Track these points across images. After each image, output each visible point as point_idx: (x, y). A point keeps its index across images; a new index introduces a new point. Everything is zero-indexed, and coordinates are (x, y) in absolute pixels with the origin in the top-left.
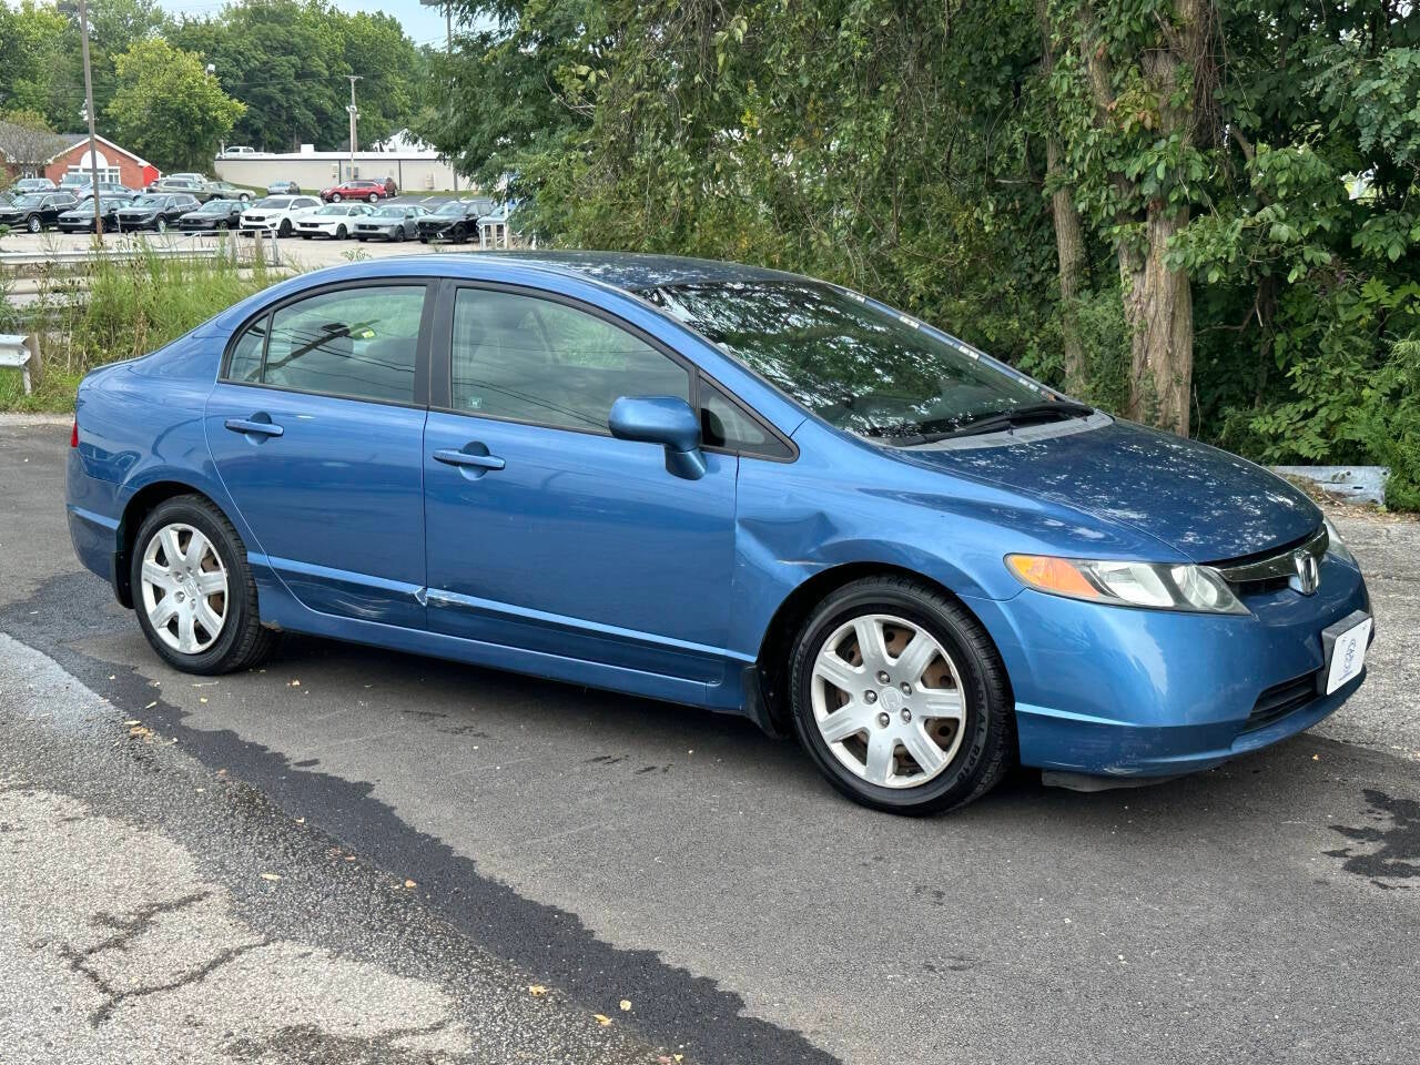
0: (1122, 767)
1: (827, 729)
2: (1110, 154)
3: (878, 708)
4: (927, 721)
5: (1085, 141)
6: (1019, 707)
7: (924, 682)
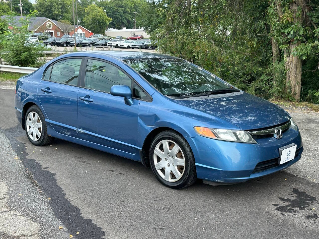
0: (220, 180)
1: (157, 167)
2: (282, 28)
3: (167, 162)
5: (276, 25)
6: (196, 164)
7: (177, 156)
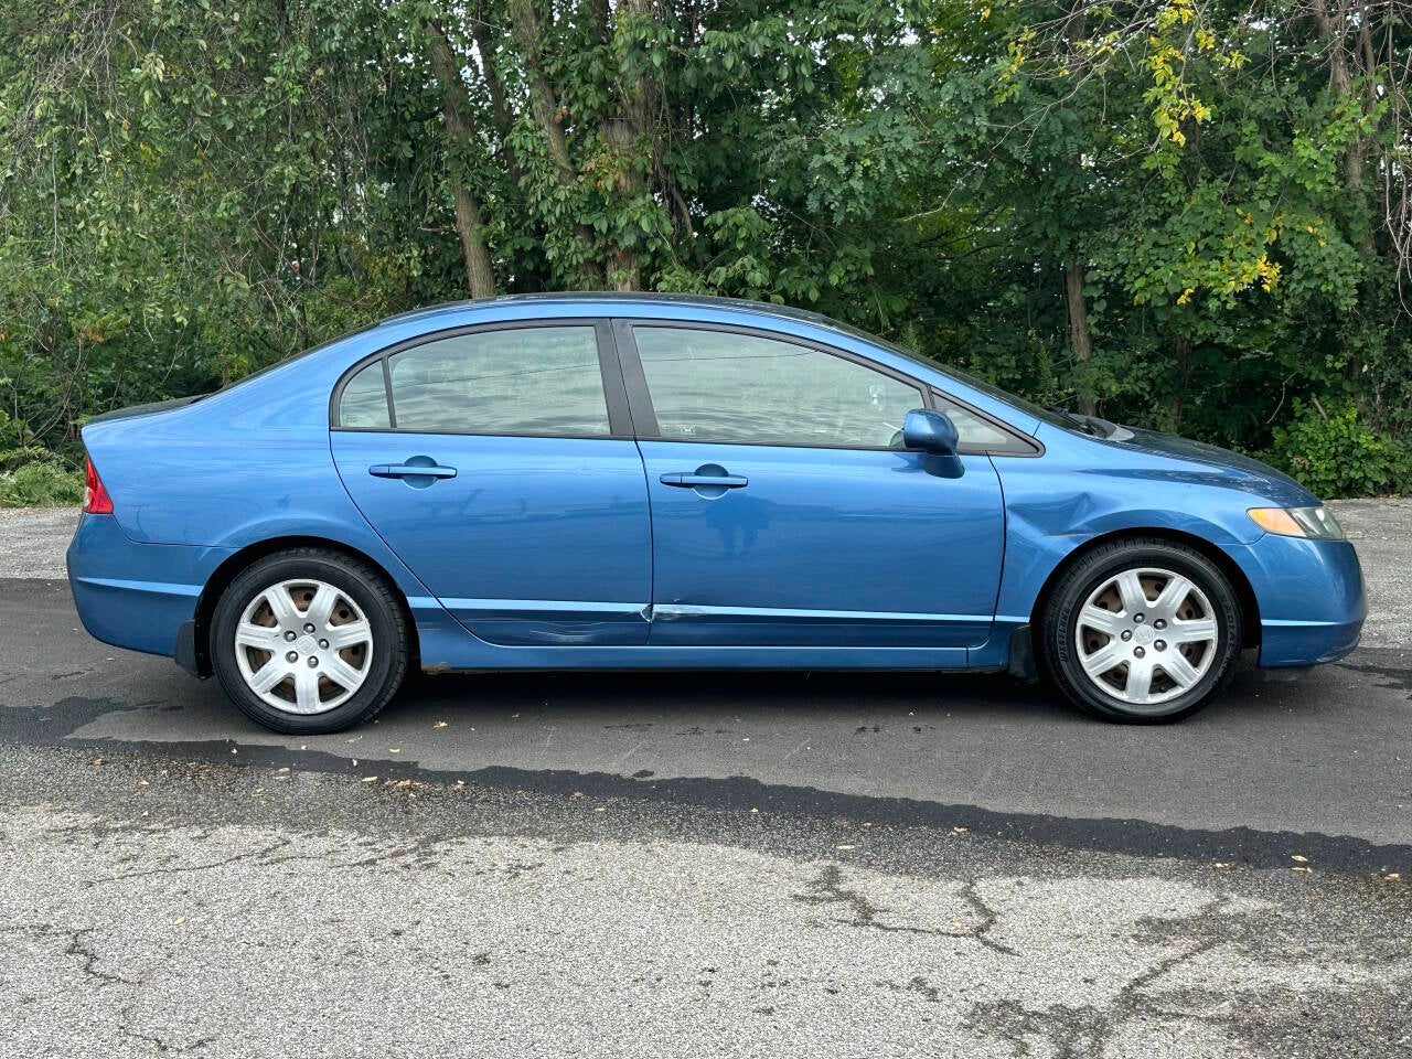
0: (1328, 656)
1: (1091, 668)
2: (579, 209)
3: (1133, 644)
4: (1182, 646)
5: (553, 196)
6: (1265, 622)
7: (1179, 616)
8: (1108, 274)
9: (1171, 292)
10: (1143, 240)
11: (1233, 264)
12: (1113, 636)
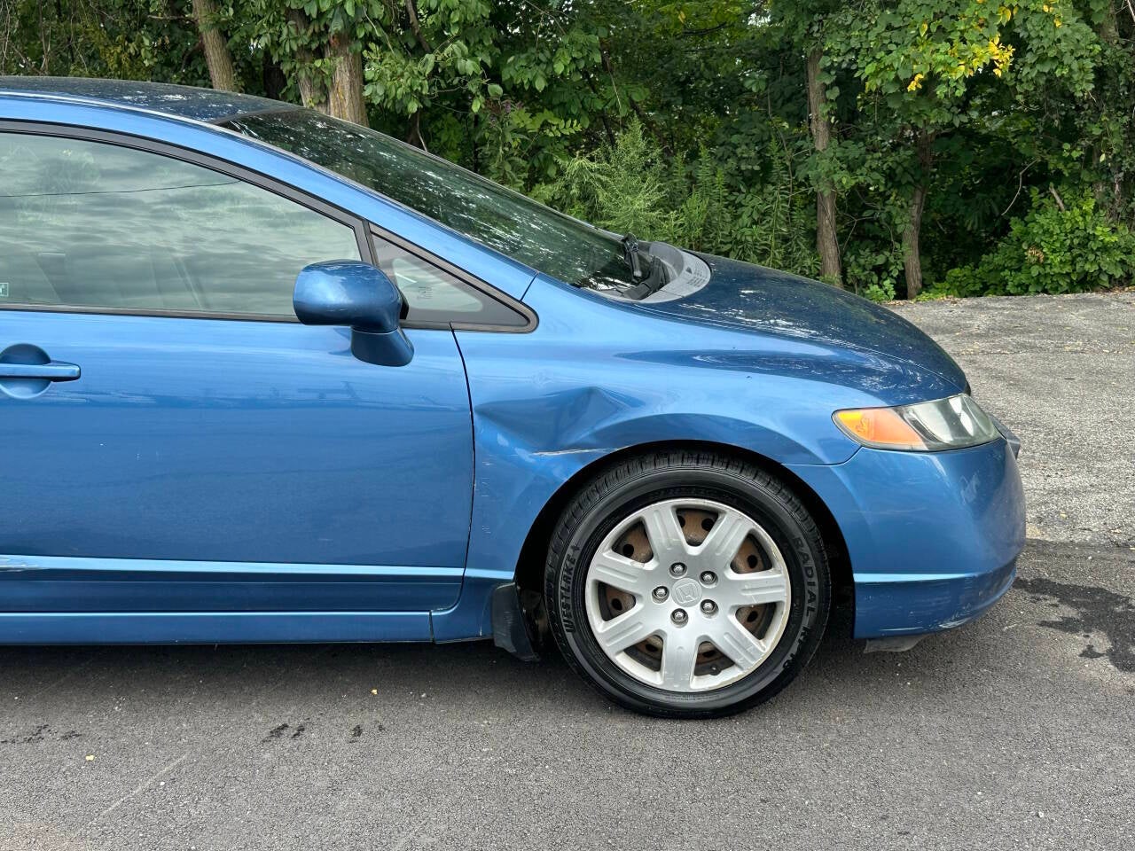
0: (957, 619)
1: (608, 641)
3: (671, 605)
4: (739, 611)
6: (859, 578)
7: (734, 567)
8: (840, 59)
9: (902, 78)
10: (876, 22)
11: (963, 46)
12: (640, 596)
